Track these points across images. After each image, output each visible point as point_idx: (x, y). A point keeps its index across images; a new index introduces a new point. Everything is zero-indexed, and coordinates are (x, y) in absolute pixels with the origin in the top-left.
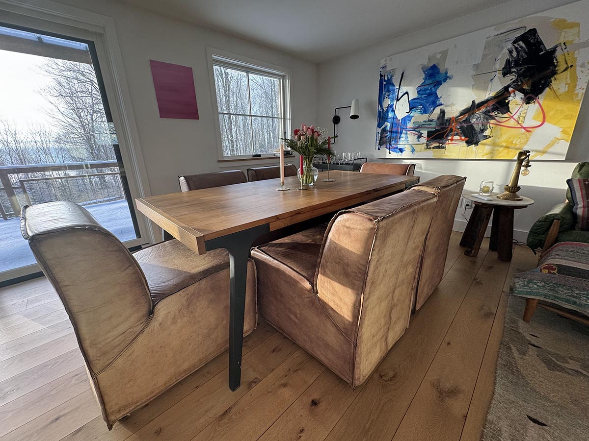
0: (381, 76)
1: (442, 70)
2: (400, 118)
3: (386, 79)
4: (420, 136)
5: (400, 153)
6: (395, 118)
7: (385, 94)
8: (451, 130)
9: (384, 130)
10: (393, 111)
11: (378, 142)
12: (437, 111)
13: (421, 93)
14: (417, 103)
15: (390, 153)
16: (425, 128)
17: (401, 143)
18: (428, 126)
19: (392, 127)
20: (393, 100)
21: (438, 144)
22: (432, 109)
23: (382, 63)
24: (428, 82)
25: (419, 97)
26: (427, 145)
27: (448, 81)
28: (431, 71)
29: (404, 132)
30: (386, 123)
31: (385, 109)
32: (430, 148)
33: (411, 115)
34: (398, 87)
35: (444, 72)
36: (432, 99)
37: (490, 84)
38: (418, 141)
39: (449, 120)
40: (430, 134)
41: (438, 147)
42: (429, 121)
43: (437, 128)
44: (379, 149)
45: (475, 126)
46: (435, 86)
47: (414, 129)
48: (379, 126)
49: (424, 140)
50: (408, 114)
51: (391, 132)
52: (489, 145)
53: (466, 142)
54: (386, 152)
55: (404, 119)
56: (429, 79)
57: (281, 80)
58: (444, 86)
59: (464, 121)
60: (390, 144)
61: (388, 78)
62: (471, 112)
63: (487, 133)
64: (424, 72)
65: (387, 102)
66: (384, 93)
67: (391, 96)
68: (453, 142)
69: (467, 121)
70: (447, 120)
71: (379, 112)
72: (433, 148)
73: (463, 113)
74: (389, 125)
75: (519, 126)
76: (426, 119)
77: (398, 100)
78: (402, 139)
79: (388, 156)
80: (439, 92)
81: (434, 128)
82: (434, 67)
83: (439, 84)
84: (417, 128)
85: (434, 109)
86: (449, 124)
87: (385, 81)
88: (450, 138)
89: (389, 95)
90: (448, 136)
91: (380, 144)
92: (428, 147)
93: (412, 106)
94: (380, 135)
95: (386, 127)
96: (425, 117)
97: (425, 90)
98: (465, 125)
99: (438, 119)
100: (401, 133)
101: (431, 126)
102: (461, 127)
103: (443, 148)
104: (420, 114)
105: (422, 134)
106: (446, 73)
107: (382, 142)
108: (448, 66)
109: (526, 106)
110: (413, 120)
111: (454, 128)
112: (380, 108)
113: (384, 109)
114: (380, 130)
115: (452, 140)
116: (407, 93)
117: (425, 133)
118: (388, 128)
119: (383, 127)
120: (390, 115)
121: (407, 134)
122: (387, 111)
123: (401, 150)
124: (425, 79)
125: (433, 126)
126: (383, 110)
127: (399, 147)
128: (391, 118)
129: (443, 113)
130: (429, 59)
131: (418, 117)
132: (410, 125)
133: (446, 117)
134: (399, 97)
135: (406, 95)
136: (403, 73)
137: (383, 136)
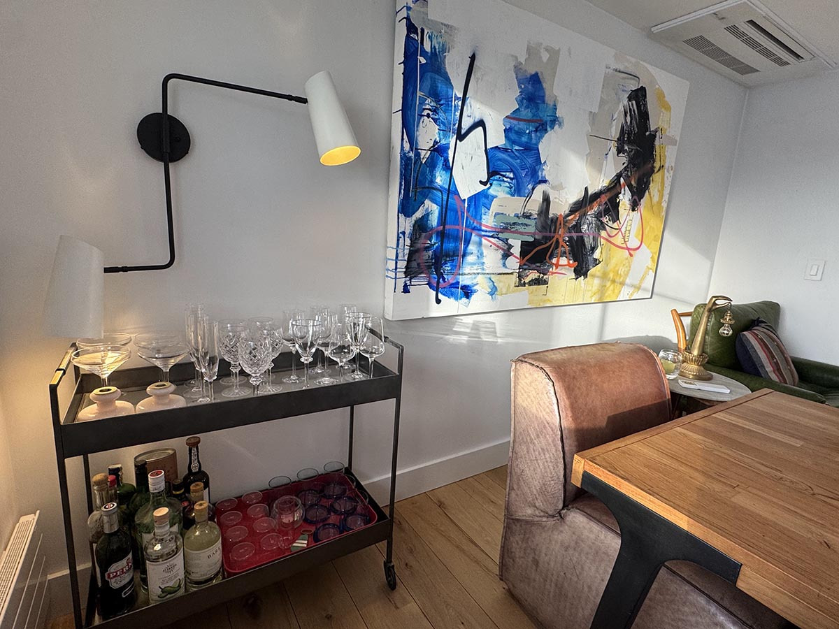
0: (411, 26)
1: (549, 98)
2: (465, 193)
5: (464, 299)
6: (452, 191)
7: (422, 102)
8: (556, 244)
9: (421, 227)
10: (448, 168)
11: (402, 264)
12: (537, 195)
13: (511, 136)
14: (505, 162)
15: (438, 301)
16: (516, 232)
17: (466, 270)
18: (522, 229)
19: (443, 219)
20: (445, 130)
21: (537, 275)
22: (530, 187)
24: (524, 113)
25: (508, 146)
26: (520, 277)
27: (557, 128)
28: (529, 88)
29: (474, 238)
30: (427, 202)
31: (425, 155)
32: (524, 285)
33: (492, 191)
34: (460, 95)
35: (551, 103)
37: (605, 162)
38: (504, 265)
39: (555, 220)
40: (525, 249)
41: (537, 282)
42: (525, 216)
43: (537, 237)
44: (406, 290)
45: (586, 240)
46: (536, 131)
47: (495, 233)
48: (406, 208)
49: (514, 263)
50: (483, 187)
51: (442, 235)
52: (598, 277)
53: (575, 271)
54: (428, 296)
55: (475, 199)
56: (527, 107)
59: (573, 227)
60: (440, 276)
61: (434, 49)
62: (583, 210)
63: (597, 255)
64: (520, 87)
65: (428, 133)
66: (419, 93)
67: (442, 116)
68: (559, 269)
69: (578, 227)
70: (552, 219)
71: (405, 160)
73: (574, 209)
74: (435, 210)
75: (624, 246)
76: (518, 211)
77: (461, 137)
78: (470, 259)
79: (436, 311)
80: (543, 150)
81: (531, 235)
82: (537, 80)
83: (541, 128)
85: (533, 189)
86: (555, 230)
87: (424, 53)
89: (435, 111)
90: (551, 257)
91: (410, 272)
92: (519, 283)
93: (493, 170)
94: (408, 242)
95: (426, 217)
96: (518, 205)
97: (520, 133)
98: (575, 235)
99: (539, 214)
100: (467, 242)
101: (527, 229)
102: (570, 240)
104: (508, 193)
105: (510, 247)
106: (555, 108)
107: (414, 264)
108: (557, 91)
109: (632, 213)
110: (494, 207)
111: (561, 241)
112: (407, 146)
113: (423, 153)
114: (408, 224)
115: (557, 265)
116: (481, 123)
117: (517, 246)
118: (434, 221)
119: (419, 214)
120: (440, 179)
121: (480, 244)
122: (432, 164)
123: (467, 292)
124: (520, 102)
125: (531, 230)
126: (418, 155)
127: (464, 281)
128: (441, 190)
130: (528, 52)
131: (504, 202)
132: (488, 221)
133: (552, 213)
134: (465, 126)
135: (480, 129)
136: (473, 58)
137: (419, 245)
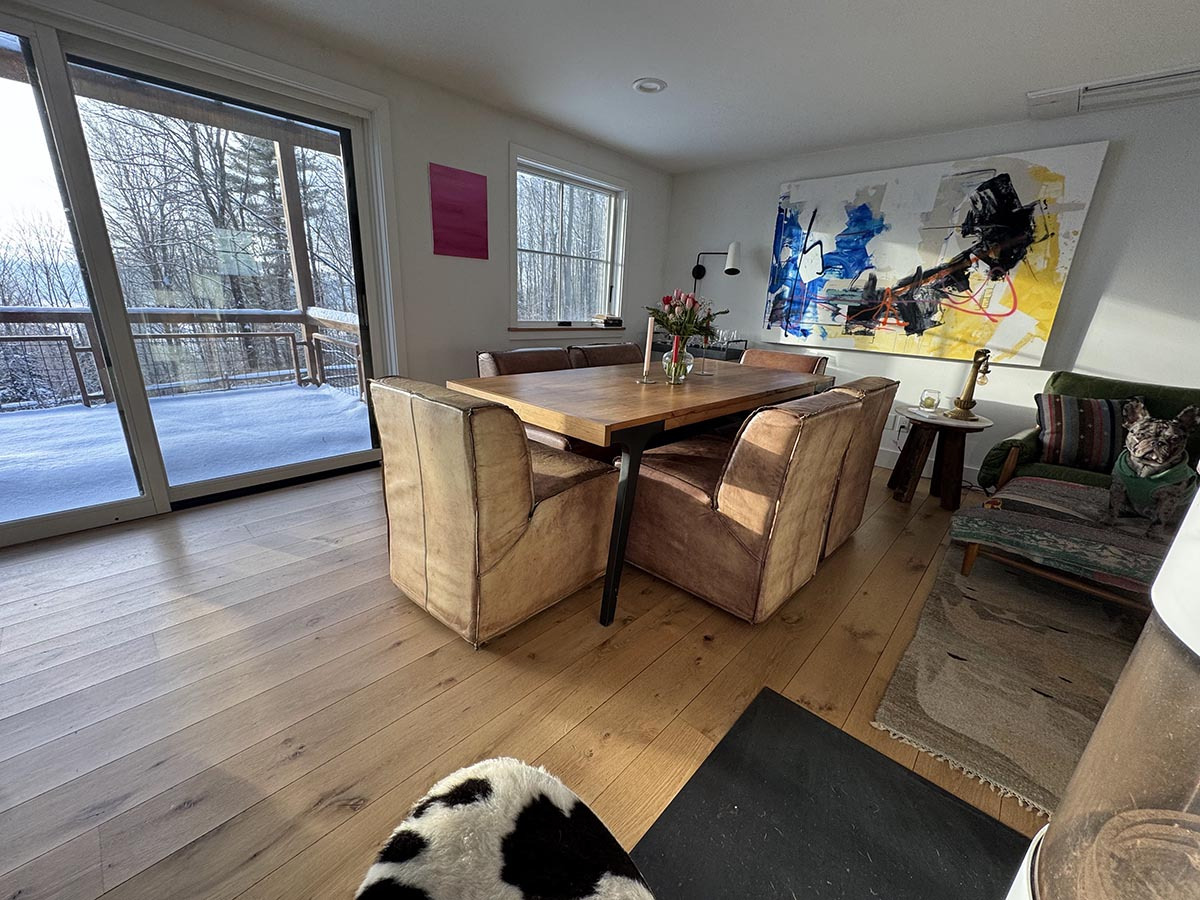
0: (781, 210)
1: (876, 216)
2: (806, 280)
3: (788, 215)
4: (836, 313)
5: (803, 337)
6: (798, 279)
7: (784, 240)
8: (885, 308)
9: (780, 298)
10: (796, 268)
11: (768, 315)
12: (865, 276)
13: (842, 245)
14: (836, 260)
15: (786, 336)
16: (844, 300)
17: (805, 321)
18: (849, 298)
19: (792, 294)
20: (796, 251)
21: (863, 328)
22: (857, 272)
23: (784, 190)
24: (852, 230)
25: (839, 251)
26: (847, 329)
27: (883, 232)
28: (858, 214)
29: (811, 303)
30: (783, 286)
31: (784, 264)
32: (851, 333)
33: (825, 277)
34: (806, 232)
35: (878, 217)
36: (858, 256)
37: (944, 245)
38: (833, 320)
39: (882, 293)
40: (852, 311)
41: (864, 333)
42: (852, 290)
43: (863, 303)
44: (769, 328)
45: (920, 305)
46: (864, 237)
47: (827, 301)
48: (772, 290)
49: (842, 319)
50: (819, 276)
51: (791, 301)
52: (938, 336)
53: (906, 329)
54: (780, 332)
55: (812, 283)
56: (855, 226)
57: (613, 199)
58: (877, 238)
59: (904, 296)
60: (788, 322)
61: (792, 215)
62: (915, 284)
63: (936, 317)
64: (849, 215)
65: (787, 253)
66: (782, 237)
67: (794, 244)
68: (887, 326)
69: (909, 296)
70: (879, 292)
71: (774, 268)
72: (856, 333)
73: (903, 284)
74: (788, 289)
75: (981, 311)
76: (847, 287)
77: (805, 252)
78: (807, 315)
79: (783, 340)
80: (869, 248)
81: (858, 302)
82: (864, 208)
83: (869, 235)
84: (833, 300)
85: (860, 273)
86: (882, 299)
87: (786, 219)
88: (881, 320)
89: (790, 243)
90: (879, 316)
91: (771, 320)
92: (847, 332)
93: (827, 266)
94: (772, 305)
95: (783, 293)
96: (846, 284)
97: (848, 242)
98: (905, 303)
99: (866, 288)
100: (807, 305)
101: (854, 298)
102: (900, 305)
103: (871, 334)
104: (837, 277)
105: (839, 309)
106: (882, 220)
107: (774, 316)
108: (884, 209)
109: (992, 283)
110: (827, 287)
111: (888, 306)
112: (775, 262)
113: (782, 264)
114: (772, 297)
115: (884, 323)
116: (820, 243)
117: (844, 309)
118: (786, 295)
119: (778, 292)
120: (791, 274)
121: (816, 306)
122: (787, 268)
123: (805, 333)
124: (850, 224)
125: (858, 300)
126: (780, 265)
127: (803, 327)
128: (792, 280)
129: (873, 279)
130: (857, 195)
131: (835, 282)
132: (821, 294)
133: (878, 288)
134: (808, 247)
135: (819, 246)
136: (816, 211)
137: (777, 306)
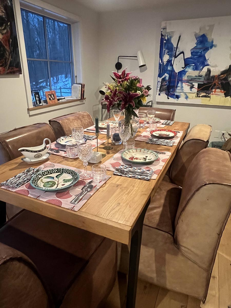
0: (162, 35)
1: (209, 39)
2: (177, 71)
3: (166, 38)
4: (192, 87)
5: (177, 99)
6: (173, 70)
7: (165, 51)
8: (215, 85)
9: (164, 80)
10: (172, 65)
11: (159, 89)
12: (205, 69)
13: (193, 54)
14: (192, 61)
15: (168, 98)
16: (196, 81)
17: (177, 91)
18: (198, 80)
19: (170, 78)
20: (171, 56)
21: (205, 94)
22: (201, 67)
23: (163, 25)
25: (192, 57)
26: (197, 94)
27: (213, 48)
28: (201, 39)
29: (180, 82)
30: (165, 74)
31: (165, 63)
32: (199, 97)
33: (186, 70)
34: (176, 47)
35: (211, 41)
36: (201, 59)
38: (191, 90)
39: (214, 77)
40: (199, 86)
41: (206, 96)
42: (199, 76)
43: (205, 82)
44: (159, 95)
46: (204, 50)
47: (187, 81)
48: (160, 76)
49: (195, 90)
50: (183, 69)
51: (170, 82)
53: (225, 94)
54: (165, 97)
55: (180, 73)
56: (200, 45)
58: (210, 51)
59: (223, 79)
60: (169, 92)
61: (168, 38)
62: (228, 73)
64: (197, 39)
65: (167, 58)
67: (170, 53)
68: (216, 93)
69: (226, 79)
70: (212, 77)
71: (160, 65)
72: (202, 96)
73: (223, 73)
74: (168, 76)
76: (197, 74)
77: (176, 57)
78: (178, 88)
80: (207, 55)
81: (202, 82)
82: (204, 36)
83: (207, 49)
84: (190, 81)
85: (203, 68)
86: (214, 80)
87: (165, 40)
88: (213, 90)
89: (168, 52)
91: (160, 91)
93: (187, 63)
94: (160, 83)
95: (165, 77)
97: (197, 52)
98: (224, 82)
99: (206, 75)
100: (178, 83)
101: (201, 80)
102: (222, 83)
103: (209, 97)
104: (192, 70)
105: (193, 85)
107: (162, 89)
108: (213, 37)
110: (187, 74)
111: (217, 84)
112: (160, 62)
116: (182, 52)
117: (196, 85)
118: (167, 78)
119: (163, 77)
120: (169, 68)
121: (182, 84)
122: (167, 65)
123: (178, 97)
124: (197, 44)
126: (163, 63)
127: (176, 94)
128: (170, 71)
129: (209, 71)
130: (200, 29)
131: (191, 72)
132: (185, 78)
133: (211, 75)
134: (177, 53)
135: (182, 54)
136: (180, 37)
137: (163, 84)
